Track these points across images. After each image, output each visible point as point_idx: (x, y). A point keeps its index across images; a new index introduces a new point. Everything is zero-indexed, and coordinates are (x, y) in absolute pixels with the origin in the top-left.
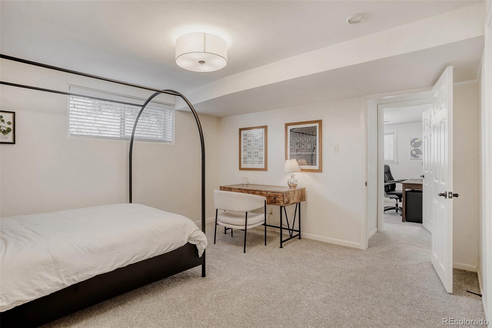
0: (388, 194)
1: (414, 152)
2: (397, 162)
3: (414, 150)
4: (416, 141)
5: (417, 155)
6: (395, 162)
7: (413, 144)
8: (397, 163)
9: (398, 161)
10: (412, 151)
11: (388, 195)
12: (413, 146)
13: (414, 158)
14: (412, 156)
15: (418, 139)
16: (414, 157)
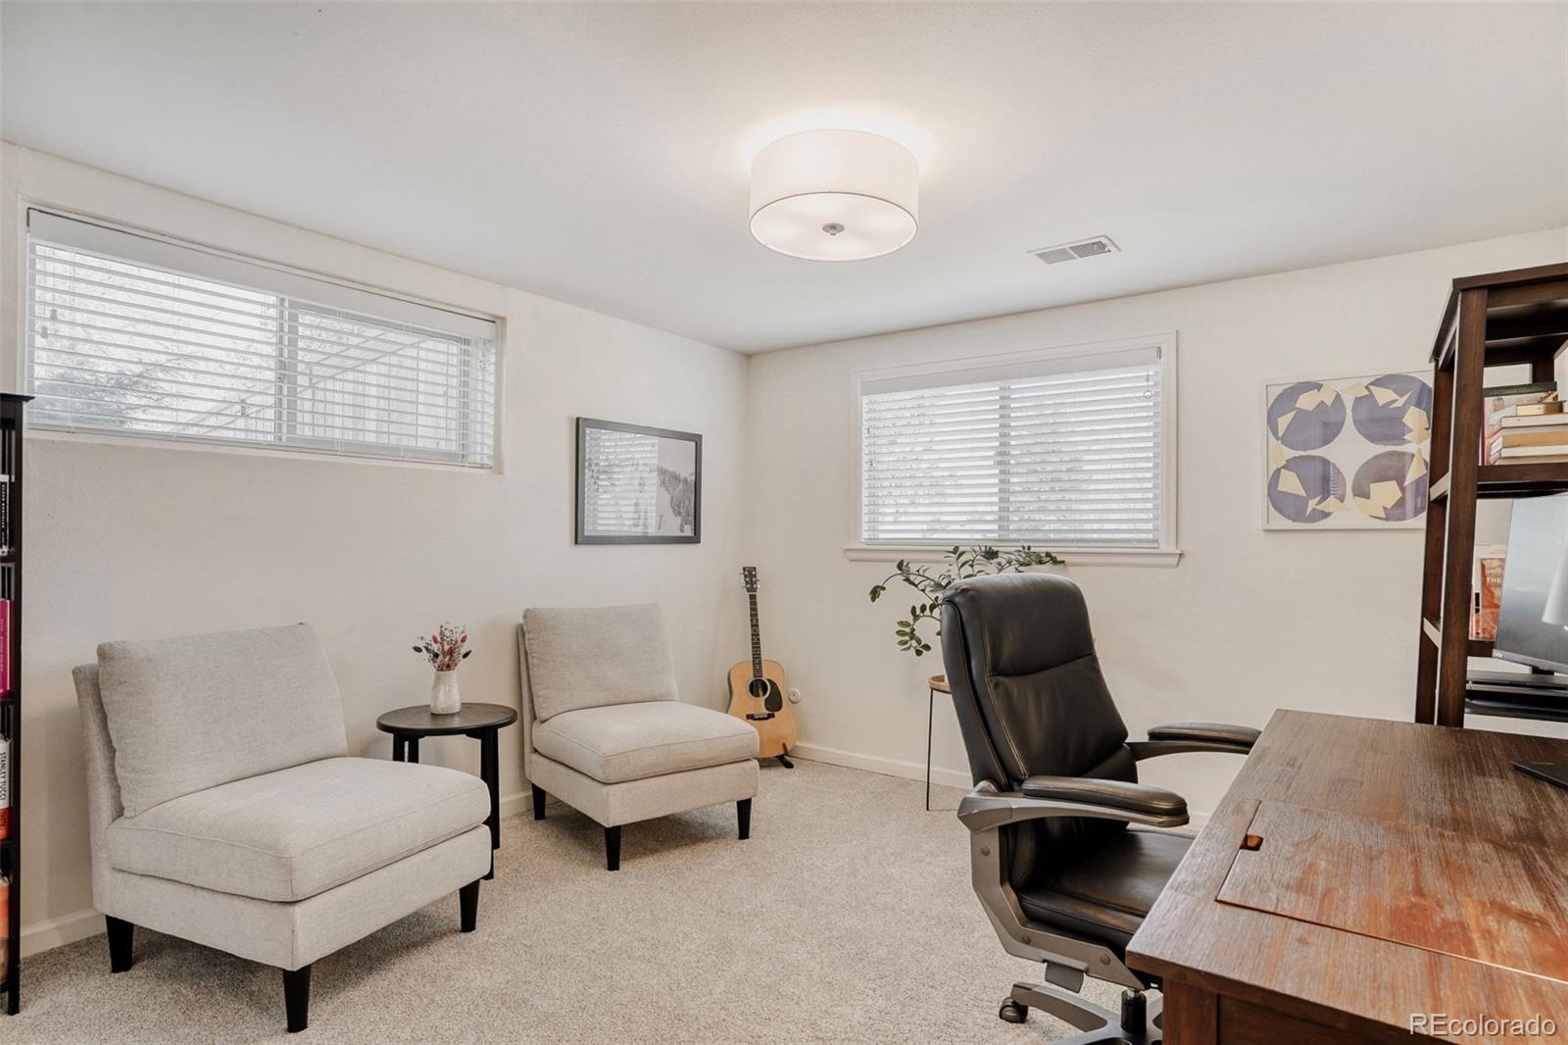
0: (1032, 918)
1: (1290, 483)
2: (1172, 549)
3: (1289, 465)
4: (1307, 401)
5: (1312, 504)
6: (1163, 548)
7: (1284, 422)
8: (1174, 560)
9: (1183, 547)
10: (1278, 471)
11: (1032, 931)
12: (1285, 441)
13: (1289, 524)
14: (1276, 507)
15: (1318, 387)
16: (1288, 517)
